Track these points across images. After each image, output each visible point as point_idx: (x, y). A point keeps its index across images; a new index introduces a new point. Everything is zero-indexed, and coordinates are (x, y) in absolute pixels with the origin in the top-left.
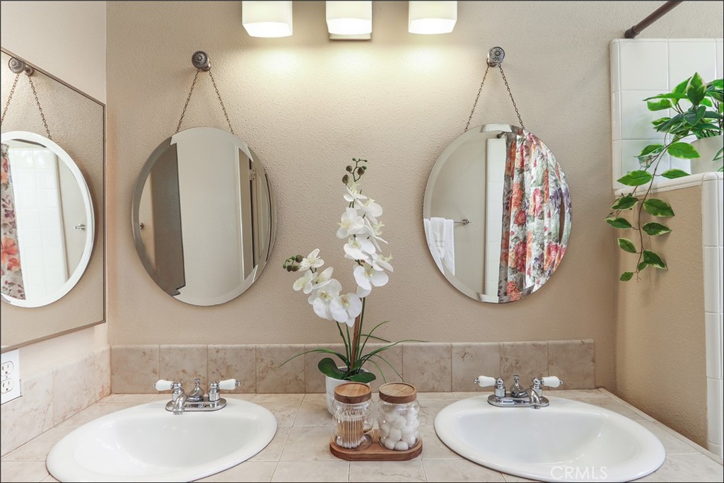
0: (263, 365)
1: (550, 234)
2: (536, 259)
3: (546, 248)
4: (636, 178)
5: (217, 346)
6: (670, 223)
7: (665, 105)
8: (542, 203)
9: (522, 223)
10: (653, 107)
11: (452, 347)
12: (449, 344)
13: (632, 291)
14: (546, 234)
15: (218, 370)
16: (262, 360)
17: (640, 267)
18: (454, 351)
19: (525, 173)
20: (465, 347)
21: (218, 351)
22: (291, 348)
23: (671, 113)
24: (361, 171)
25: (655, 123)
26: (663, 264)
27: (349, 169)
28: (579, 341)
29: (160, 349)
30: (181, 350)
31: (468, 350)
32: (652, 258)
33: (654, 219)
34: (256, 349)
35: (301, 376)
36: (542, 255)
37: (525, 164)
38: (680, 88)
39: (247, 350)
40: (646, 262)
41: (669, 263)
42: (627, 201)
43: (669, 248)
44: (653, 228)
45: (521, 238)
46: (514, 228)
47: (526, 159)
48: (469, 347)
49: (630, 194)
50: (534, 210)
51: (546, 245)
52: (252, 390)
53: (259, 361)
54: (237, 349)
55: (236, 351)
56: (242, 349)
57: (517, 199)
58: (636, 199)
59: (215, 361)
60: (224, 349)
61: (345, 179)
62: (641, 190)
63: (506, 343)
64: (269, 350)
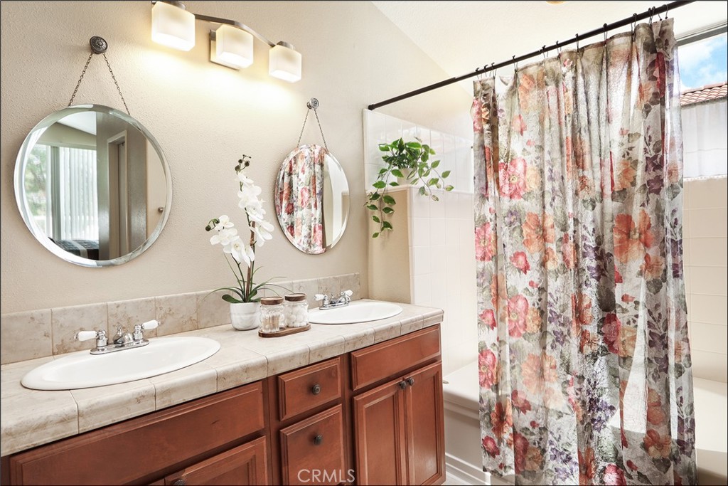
0: (162, 312)
1: (315, 219)
2: (305, 237)
3: (312, 229)
4: (380, 185)
5: (117, 302)
6: (394, 207)
7: (388, 150)
8: (310, 197)
9: (290, 211)
10: (382, 149)
11: (293, 283)
12: (291, 282)
13: (376, 243)
14: (313, 219)
15: (118, 323)
16: (161, 309)
17: (382, 229)
18: (294, 286)
19: (293, 176)
20: (300, 282)
21: (118, 307)
22: (185, 295)
23: (389, 154)
24: (247, 164)
25: (383, 158)
26: (391, 228)
27: (240, 161)
28: (353, 274)
29: (52, 312)
30: (78, 310)
31: (301, 284)
32: (387, 225)
33: (386, 205)
34: (155, 300)
35: (195, 317)
36: (310, 234)
37: (293, 169)
38: (395, 143)
39: (147, 301)
40: (384, 227)
41: (393, 226)
42: (376, 196)
43: (394, 220)
44: (387, 210)
45: (290, 223)
46: (284, 215)
47: (294, 166)
48: (302, 282)
49: (376, 193)
50: (302, 202)
51: (313, 226)
52: (153, 334)
53: (159, 309)
54: (137, 302)
55: (136, 305)
56: (142, 301)
57: (287, 194)
58: (379, 195)
59: (116, 315)
60: (125, 304)
61: (237, 168)
62: (380, 191)
63: (321, 278)
64: (168, 300)
